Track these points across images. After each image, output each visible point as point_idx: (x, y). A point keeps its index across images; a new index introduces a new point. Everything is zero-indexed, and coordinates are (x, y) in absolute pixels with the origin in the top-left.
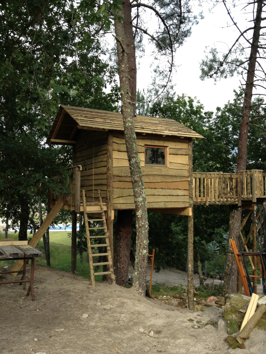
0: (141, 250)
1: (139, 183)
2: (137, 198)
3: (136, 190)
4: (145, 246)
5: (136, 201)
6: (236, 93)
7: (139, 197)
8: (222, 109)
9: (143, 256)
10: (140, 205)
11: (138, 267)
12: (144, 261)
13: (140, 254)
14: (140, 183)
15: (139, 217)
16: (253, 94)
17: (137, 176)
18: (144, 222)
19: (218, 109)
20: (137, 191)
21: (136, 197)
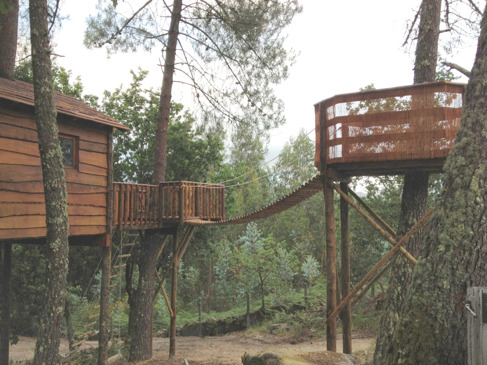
0: (54, 308)
1: (60, 192)
2: (54, 218)
3: (54, 204)
4: (62, 301)
5: (52, 224)
6: (135, 75)
7: (58, 216)
8: (112, 94)
9: (56, 318)
10: (59, 230)
11: (45, 337)
12: (57, 325)
13: (52, 315)
14: (62, 193)
15: (54, 250)
16: (173, 80)
17: (56, 180)
18: (63, 260)
19: (107, 94)
20: (55, 206)
21: (52, 217)
